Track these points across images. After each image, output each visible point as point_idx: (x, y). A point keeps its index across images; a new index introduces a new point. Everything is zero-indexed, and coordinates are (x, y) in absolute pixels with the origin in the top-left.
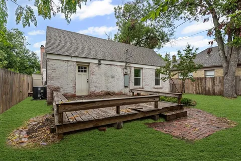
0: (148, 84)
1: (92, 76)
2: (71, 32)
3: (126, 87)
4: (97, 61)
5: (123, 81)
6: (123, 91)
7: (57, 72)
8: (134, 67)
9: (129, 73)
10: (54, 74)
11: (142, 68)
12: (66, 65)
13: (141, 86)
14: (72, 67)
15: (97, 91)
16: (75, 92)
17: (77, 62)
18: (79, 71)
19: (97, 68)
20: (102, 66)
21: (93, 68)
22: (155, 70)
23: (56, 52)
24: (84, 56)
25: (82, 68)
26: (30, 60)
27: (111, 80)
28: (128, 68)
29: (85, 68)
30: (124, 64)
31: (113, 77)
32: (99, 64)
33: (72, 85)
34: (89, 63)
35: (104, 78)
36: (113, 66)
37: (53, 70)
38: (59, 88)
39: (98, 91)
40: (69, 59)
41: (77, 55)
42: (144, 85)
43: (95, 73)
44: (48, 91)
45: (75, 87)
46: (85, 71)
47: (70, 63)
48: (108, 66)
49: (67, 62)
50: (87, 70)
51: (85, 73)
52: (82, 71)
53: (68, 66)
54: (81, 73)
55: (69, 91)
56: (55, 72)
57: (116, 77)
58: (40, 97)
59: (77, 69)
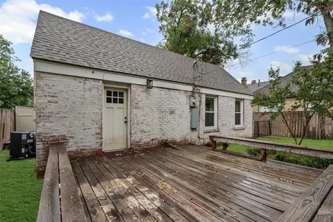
0: (225, 122)
1: (135, 111)
2: (90, 27)
3: (193, 129)
4: (144, 82)
5: (189, 120)
6: (188, 137)
7: (61, 103)
8: (206, 95)
9: (198, 104)
10: (52, 108)
11: (217, 96)
12: (81, 88)
13: (215, 127)
14: (94, 92)
15: (144, 140)
16: (101, 145)
17: (104, 82)
18: (109, 101)
19: (144, 95)
20: (154, 90)
21: (137, 94)
22: (234, 100)
23: (57, 58)
24: (118, 70)
25: (115, 94)
26: (18, 84)
27: (170, 117)
28: (197, 95)
29: (121, 94)
30: (190, 88)
31: (172, 112)
32: (149, 87)
33: (94, 130)
34: (129, 85)
35: (156, 115)
36: (172, 92)
37: (50, 99)
38: (64, 138)
39: (146, 139)
40: (88, 74)
41: (105, 67)
42: (220, 125)
43: (140, 104)
44: (39, 146)
45: (100, 134)
46: (121, 101)
47: (89, 84)
48: (163, 92)
49: (82, 81)
50: (125, 98)
51: (121, 105)
52: (115, 101)
53: (85, 90)
54: (112, 105)
55: (88, 144)
56: (56, 102)
57: (176, 112)
58: (26, 153)
59: (104, 97)
